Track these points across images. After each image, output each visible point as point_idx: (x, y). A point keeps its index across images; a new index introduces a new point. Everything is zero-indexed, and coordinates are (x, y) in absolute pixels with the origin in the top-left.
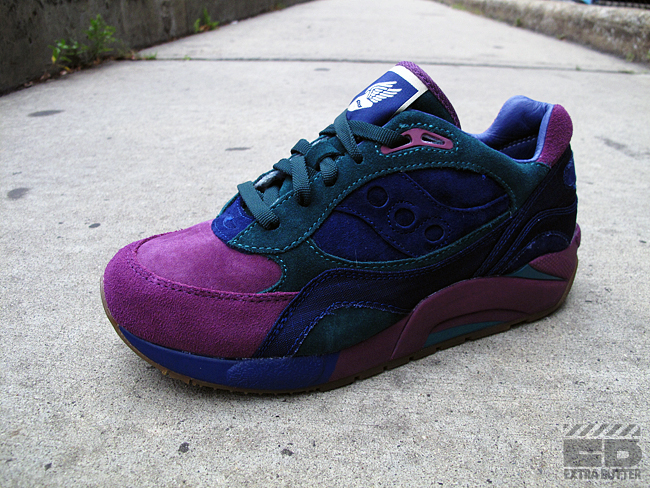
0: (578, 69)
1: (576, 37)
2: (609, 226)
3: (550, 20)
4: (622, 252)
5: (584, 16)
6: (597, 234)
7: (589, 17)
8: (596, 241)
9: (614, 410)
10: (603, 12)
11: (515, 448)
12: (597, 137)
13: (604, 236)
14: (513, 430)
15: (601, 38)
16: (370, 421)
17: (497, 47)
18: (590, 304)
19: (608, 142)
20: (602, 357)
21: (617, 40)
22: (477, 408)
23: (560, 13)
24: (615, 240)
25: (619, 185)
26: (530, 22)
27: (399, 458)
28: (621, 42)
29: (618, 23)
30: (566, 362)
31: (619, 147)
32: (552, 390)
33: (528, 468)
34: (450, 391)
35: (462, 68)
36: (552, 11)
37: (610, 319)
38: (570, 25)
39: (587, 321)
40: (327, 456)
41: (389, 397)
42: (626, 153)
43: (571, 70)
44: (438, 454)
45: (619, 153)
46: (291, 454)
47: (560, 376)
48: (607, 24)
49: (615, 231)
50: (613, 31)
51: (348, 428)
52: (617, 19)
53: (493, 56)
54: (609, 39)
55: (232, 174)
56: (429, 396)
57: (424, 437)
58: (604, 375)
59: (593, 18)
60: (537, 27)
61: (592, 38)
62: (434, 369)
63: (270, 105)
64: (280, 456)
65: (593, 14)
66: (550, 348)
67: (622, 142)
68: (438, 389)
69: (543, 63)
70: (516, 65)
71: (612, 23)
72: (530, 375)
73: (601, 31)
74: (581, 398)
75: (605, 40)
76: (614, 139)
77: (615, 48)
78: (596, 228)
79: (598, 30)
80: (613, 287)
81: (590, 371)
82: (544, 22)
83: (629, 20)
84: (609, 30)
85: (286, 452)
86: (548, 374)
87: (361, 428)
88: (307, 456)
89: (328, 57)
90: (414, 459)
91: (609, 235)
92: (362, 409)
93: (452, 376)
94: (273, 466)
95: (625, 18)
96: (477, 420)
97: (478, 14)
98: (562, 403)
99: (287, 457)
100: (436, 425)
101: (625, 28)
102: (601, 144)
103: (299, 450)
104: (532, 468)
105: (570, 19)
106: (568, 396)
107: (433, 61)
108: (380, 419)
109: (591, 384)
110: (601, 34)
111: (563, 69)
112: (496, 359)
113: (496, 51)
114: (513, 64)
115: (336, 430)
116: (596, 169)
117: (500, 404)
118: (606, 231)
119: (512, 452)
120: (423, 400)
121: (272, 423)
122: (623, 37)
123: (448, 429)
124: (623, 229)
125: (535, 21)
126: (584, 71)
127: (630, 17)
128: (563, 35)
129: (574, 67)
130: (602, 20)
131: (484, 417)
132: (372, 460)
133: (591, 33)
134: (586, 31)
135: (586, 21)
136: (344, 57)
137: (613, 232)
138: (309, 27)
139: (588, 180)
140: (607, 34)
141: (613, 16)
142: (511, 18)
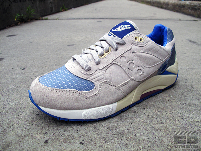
0: (180, 20)
1: (179, 10)
2: (192, 67)
3: (171, 6)
4: (196, 75)
5: (181, 4)
6: (188, 69)
7: (183, 4)
8: (188, 72)
9: (196, 128)
10: (188, 3)
11: (161, 141)
12: (186, 40)
13: (190, 70)
14: (161, 135)
15: (187, 11)
16: (111, 132)
17: (155, 14)
18: (187, 92)
19: (191, 41)
20: (191, 110)
21: (192, 11)
22: (148, 128)
23: (174, 3)
24: (194, 71)
25: (195, 54)
26: (165, 7)
27: (121, 145)
28: (194, 12)
29: (192, 6)
30: (179, 111)
31: (194, 42)
32: (174, 121)
33: (166, 148)
34: (139, 122)
35: (143, 20)
36: (172, 3)
37: (193, 97)
38: (177, 7)
39: (186, 98)
40: (95, 144)
41: (118, 124)
42: (196, 44)
43: (178, 20)
44: (134, 144)
45: (194, 44)
46: (83, 144)
47: (177, 116)
48: (189, 6)
49: (194, 69)
50: (191, 8)
51: (103, 135)
52: (192, 5)
53: (153, 16)
54: (190, 11)
55: (69, 53)
56: (131, 123)
57: (130, 138)
58: (192, 115)
59: (184, 4)
60: (167, 8)
61: (184, 11)
62: (133, 114)
63: (82, 32)
64: (79, 145)
65: (184, 3)
66: (173, 107)
67: (195, 41)
68: (135, 121)
69: (169, 18)
70: (161, 19)
71: (191, 6)
72: (166, 116)
73: (187, 8)
74: (184, 123)
75: (189, 11)
76: (192, 40)
77: (192, 13)
78: (187, 68)
79: (186, 8)
80: (194, 86)
81: (187, 114)
82: (169, 6)
83: (196, 5)
84: (190, 8)
85: (81, 143)
86: (173, 116)
87: (108, 135)
88: (88, 145)
89: (101, 17)
90: (126, 145)
91: (192, 70)
92: (108, 128)
93: (139, 117)
94: (76, 148)
95: (195, 4)
96: (148, 132)
97: (149, 5)
98: (178, 125)
99: (81, 145)
100: (134, 134)
101: (195, 7)
102: (188, 42)
103: (86, 142)
104: (168, 148)
105: (177, 5)
106: (180, 123)
107: (134, 18)
108: (114, 131)
109: (187, 119)
110: (187, 9)
111: (175, 20)
112: (155, 111)
113: (154, 15)
114: (159, 19)
115: (99, 135)
116: (187, 49)
117: (156, 126)
118: (191, 68)
119: (160, 143)
120: (129, 125)
121: (77, 133)
122: (194, 10)
123: (138, 135)
124: (196, 68)
125: (166, 6)
126: (182, 20)
127: (196, 4)
128: (175, 10)
129: (179, 19)
130: (188, 5)
131: (151, 131)
132: (111, 146)
133: (184, 9)
134: (183, 9)
135: (182, 5)
136: (107, 18)
137: (193, 69)
138: (96, 9)
139: (184, 53)
140: (189, 9)
141: (191, 4)
142: (159, 5)
